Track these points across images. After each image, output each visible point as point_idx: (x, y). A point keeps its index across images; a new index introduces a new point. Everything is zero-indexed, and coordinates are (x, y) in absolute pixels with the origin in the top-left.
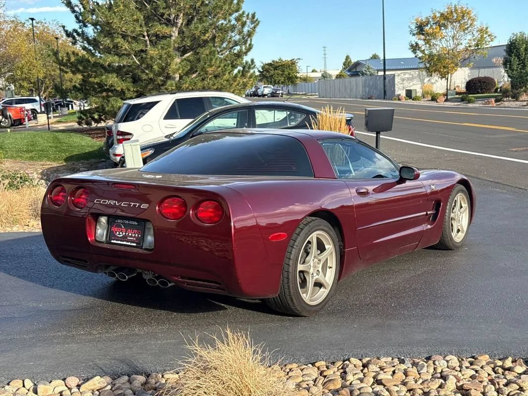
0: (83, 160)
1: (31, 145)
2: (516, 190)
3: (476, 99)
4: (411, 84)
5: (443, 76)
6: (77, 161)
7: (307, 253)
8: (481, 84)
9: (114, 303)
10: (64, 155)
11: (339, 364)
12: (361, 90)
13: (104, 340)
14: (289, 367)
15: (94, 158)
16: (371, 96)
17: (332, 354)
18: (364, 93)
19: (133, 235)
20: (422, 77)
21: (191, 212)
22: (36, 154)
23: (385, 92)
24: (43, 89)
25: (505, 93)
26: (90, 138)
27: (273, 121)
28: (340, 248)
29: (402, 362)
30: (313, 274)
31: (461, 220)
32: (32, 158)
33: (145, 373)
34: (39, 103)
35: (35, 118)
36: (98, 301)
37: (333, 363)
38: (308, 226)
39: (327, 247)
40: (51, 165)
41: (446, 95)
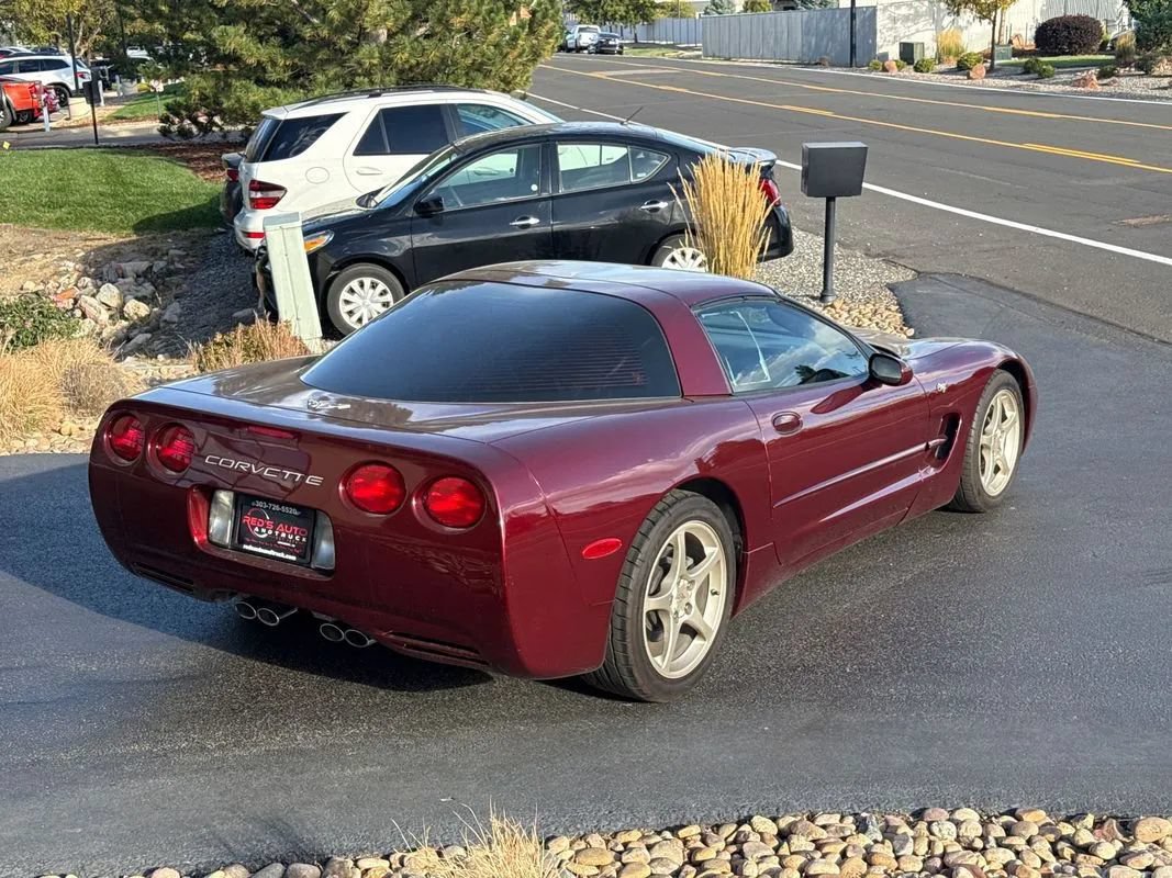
0: (175, 228)
1: (58, 190)
2: (1131, 338)
3: (1058, 68)
4: (913, 29)
5: (986, 13)
6: (162, 232)
7: (665, 568)
8: (1069, 33)
9: (250, 662)
10: (134, 217)
11: (728, 830)
12: (800, 40)
13: (232, 767)
14: (622, 838)
15: (197, 222)
16: (821, 59)
17: (715, 805)
18: (805, 49)
19: (291, 537)
20: (939, 15)
21: (414, 503)
22: (70, 213)
23: (853, 47)
24: (81, 33)
25: (1122, 57)
26: (190, 172)
27: (598, 164)
28: (736, 548)
29: (862, 827)
30: (676, 613)
31: (1002, 447)
32: (60, 223)
33: (318, 855)
34: (71, 69)
35: (64, 103)
36: (217, 655)
37: (717, 828)
38: (667, 515)
39: (708, 550)
40: (105, 239)
41: (991, 56)
